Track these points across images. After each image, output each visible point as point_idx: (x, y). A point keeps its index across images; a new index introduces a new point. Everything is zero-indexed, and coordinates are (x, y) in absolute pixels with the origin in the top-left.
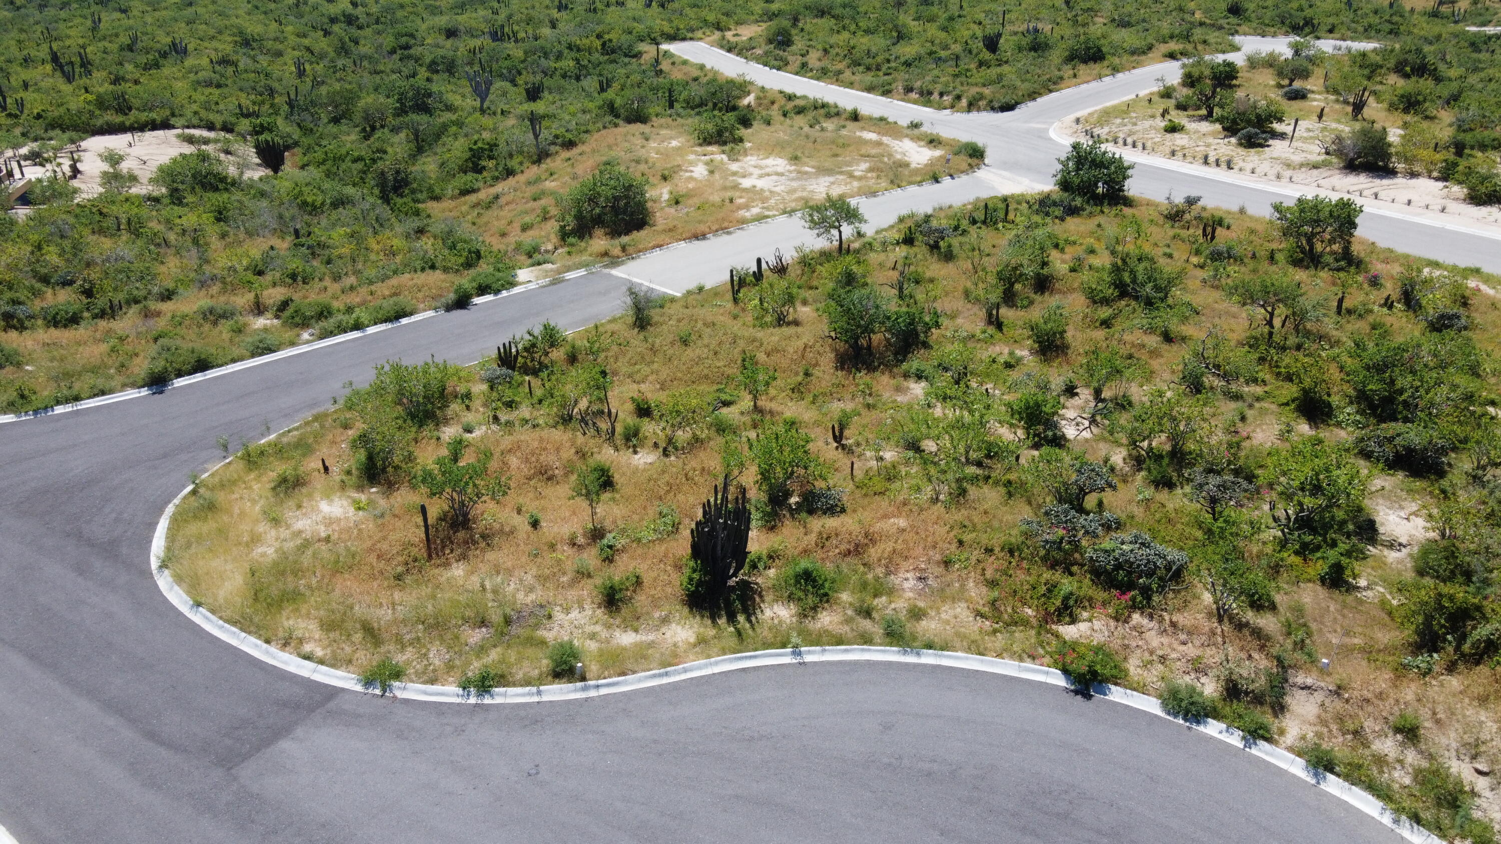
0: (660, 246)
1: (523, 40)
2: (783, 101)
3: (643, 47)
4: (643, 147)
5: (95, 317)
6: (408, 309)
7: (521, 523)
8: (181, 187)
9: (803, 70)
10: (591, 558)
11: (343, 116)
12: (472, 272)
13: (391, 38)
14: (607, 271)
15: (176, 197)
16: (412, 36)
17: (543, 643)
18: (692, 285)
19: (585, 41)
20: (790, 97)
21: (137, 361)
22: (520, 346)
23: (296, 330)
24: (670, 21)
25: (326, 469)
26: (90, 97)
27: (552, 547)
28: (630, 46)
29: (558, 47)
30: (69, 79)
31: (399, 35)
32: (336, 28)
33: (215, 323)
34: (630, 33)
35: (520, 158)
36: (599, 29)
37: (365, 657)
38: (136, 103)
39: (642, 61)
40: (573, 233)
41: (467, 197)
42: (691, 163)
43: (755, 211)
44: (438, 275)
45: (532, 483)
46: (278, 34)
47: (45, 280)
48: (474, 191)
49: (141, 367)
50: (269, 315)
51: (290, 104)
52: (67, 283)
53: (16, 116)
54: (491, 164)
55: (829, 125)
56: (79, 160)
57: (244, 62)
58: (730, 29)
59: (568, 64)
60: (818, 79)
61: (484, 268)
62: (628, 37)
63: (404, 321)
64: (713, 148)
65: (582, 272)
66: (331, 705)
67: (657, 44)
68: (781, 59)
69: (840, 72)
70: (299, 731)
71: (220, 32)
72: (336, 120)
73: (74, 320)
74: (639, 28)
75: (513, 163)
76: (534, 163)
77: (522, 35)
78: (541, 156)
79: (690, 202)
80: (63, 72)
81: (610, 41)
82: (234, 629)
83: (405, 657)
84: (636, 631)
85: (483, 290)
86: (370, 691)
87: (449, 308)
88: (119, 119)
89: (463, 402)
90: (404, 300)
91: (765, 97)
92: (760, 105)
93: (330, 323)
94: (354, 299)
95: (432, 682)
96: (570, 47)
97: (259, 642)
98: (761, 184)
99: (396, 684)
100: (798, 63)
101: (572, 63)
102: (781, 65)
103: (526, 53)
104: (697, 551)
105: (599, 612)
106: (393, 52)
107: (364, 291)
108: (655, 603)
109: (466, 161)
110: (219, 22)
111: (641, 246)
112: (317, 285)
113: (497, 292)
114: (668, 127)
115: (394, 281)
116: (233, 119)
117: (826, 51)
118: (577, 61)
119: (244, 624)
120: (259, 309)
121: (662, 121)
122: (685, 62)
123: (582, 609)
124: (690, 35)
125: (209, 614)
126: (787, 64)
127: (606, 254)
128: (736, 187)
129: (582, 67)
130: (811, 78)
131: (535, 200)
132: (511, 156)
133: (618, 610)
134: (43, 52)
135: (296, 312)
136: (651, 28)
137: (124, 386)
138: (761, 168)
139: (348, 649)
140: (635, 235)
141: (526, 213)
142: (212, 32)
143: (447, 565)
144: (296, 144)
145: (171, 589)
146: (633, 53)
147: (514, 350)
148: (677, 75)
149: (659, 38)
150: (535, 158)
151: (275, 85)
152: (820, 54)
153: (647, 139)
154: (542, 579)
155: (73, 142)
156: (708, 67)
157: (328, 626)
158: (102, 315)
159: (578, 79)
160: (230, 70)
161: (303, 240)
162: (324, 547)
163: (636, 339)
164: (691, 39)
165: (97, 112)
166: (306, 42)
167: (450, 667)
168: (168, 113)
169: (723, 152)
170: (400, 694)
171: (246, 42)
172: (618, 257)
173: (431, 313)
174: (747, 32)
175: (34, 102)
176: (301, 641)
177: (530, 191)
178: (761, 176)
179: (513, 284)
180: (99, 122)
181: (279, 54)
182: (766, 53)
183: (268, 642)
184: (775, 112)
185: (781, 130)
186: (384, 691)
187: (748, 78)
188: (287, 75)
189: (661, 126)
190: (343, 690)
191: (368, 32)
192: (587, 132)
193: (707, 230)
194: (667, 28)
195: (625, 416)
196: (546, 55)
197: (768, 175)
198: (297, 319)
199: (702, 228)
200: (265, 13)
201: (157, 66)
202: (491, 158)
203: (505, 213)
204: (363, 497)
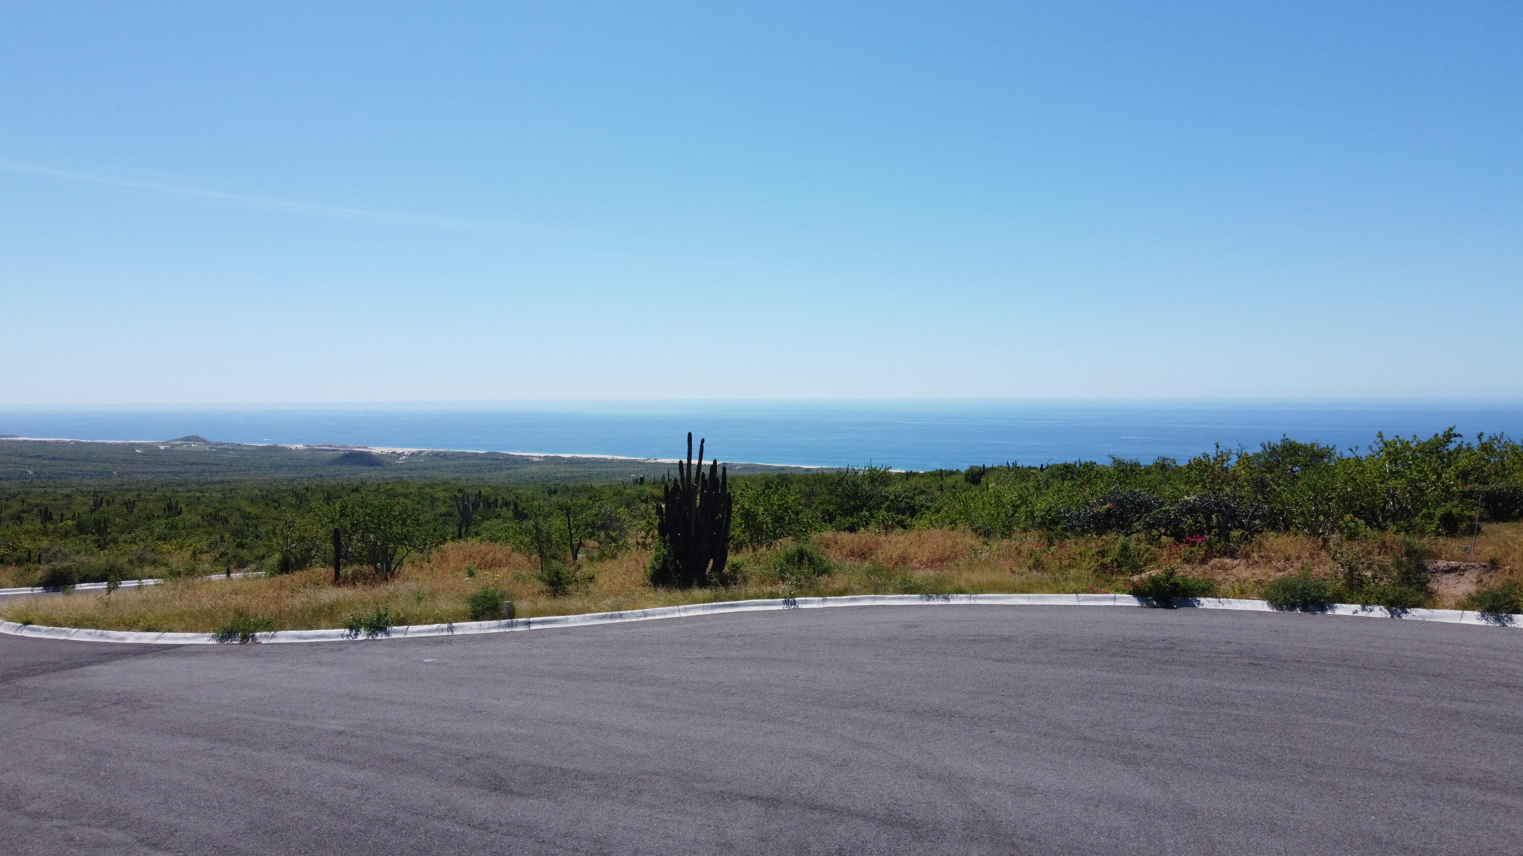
49: (32, 580)
82: (65, 629)
86: (224, 642)
99: (262, 634)
125: (40, 627)
137: (16, 586)
170: (266, 641)
186: (246, 641)
190: (190, 645)
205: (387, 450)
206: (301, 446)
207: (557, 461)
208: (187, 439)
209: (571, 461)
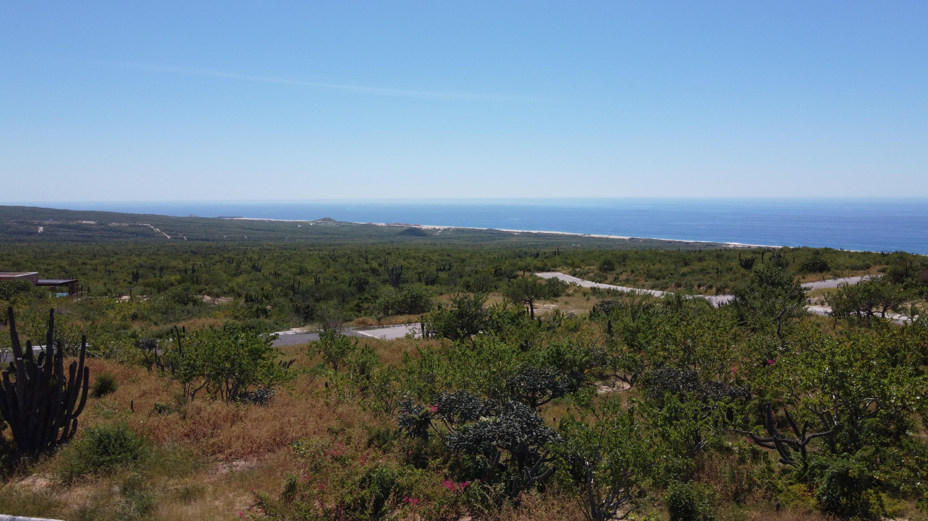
3: (520, 273)
9: (615, 281)
20: (594, 289)
24: (542, 261)
28: (512, 272)
34: (515, 266)
36: (497, 265)
58: (579, 267)
62: (512, 268)
67: (532, 273)
68: (603, 277)
69: (638, 281)
74: (521, 264)
81: (501, 270)
96: (476, 273)
100: (613, 278)
102: (603, 280)
117: (632, 272)
126: (606, 279)
130: (619, 285)
136: (529, 264)
146: (513, 275)
149: (534, 270)
152: (629, 273)
164: (553, 271)
174: (588, 268)
194: (539, 264)
205: (431, 227)
206: (383, 224)
208: (324, 219)
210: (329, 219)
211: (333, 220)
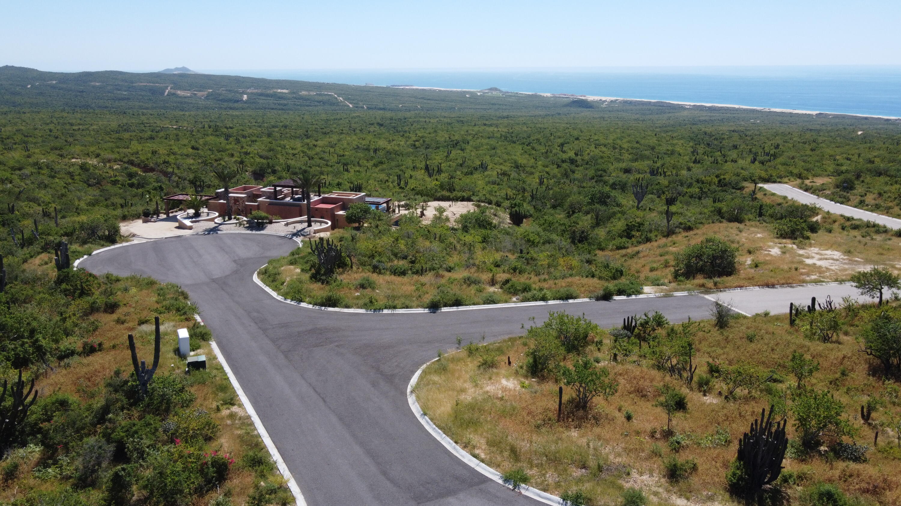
0: (741, 287)
1: (669, 176)
2: (843, 221)
3: (745, 184)
4: (737, 235)
5: (413, 273)
6: (574, 295)
7: (620, 417)
8: (469, 225)
9: (861, 205)
10: (663, 447)
11: (559, 205)
12: (616, 282)
13: (593, 171)
14: (702, 295)
15: (465, 229)
16: (605, 171)
17: (621, 488)
18: (761, 311)
19: (707, 178)
20: (848, 219)
21: (426, 296)
22: (638, 322)
23: (509, 296)
24: (766, 171)
25: (510, 363)
26: (437, 183)
27: (638, 433)
28: (737, 183)
29: (689, 181)
30: (430, 176)
31: (598, 170)
32: (564, 165)
33: (469, 285)
34: (739, 176)
35: (656, 233)
36: (718, 172)
37: (508, 465)
38: (457, 188)
39: (744, 192)
40: (683, 275)
41: (620, 251)
42: (770, 247)
43: (813, 277)
44: (595, 280)
45: (631, 396)
46: (534, 165)
47: (396, 255)
48: (625, 248)
49: (428, 299)
50: (497, 286)
51: (532, 197)
52: (405, 258)
53: (403, 188)
54: (638, 234)
55: (879, 238)
56: (425, 209)
57: (513, 175)
58: (808, 179)
59: (695, 190)
60: (872, 211)
61: (623, 281)
62: (737, 178)
63: (571, 301)
64: (788, 241)
65: (685, 293)
66: (483, 486)
67: (756, 184)
68: (844, 197)
69: (890, 208)
70: (461, 495)
71: (505, 162)
72: (554, 207)
73: (403, 273)
74: (744, 173)
75: (652, 235)
76: (664, 236)
77: (669, 173)
78: (669, 233)
79: (766, 267)
80: (429, 173)
81: (724, 179)
82: (440, 431)
83: (531, 473)
84: (688, 499)
85: (620, 292)
86: (506, 485)
87: (598, 299)
88: (447, 194)
89: (597, 346)
90: (574, 290)
91: (829, 218)
92: (825, 222)
93: (529, 295)
94: (545, 285)
95: (545, 490)
96: (698, 181)
97: (451, 442)
98: (819, 263)
99: (523, 485)
100: (857, 200)
101: (697, 190)
102: (844, 201)
103: (669, 182)
104: (742, 455)
105: (663, 480)
106: (592, 178)
107: (551, 282)
108: (705, 485)
109: (623, 231)
110: (506, 157)
111: (728, 285)
112: (526, 275)
113: (629, 295)
114: (756, 226)
115: (569, 280)
116: (502, 200)
117: (880, 194)
118: (701, 189)
119: (446, 430)
120: (493, 283)
121: (753, 223)
122: (774, 194)
123: (651, 475)
124: (779, 180)
125: (429, 421)
126: (849, 200)
127: (703, 285)
128: (801, 262)
129: (702, 192)
130: (867, 210)
131: (661, 256)
132: (651, 231)
133: (677, 481)
134: (423, 165)
135: (512, 286)
136: (753, 174)
137: (418, 306)
138: (821, 254)
139: (499, 458)
140: (725, 278)
141: (655, 262)
142: (501, 161)
143: (568, 427)
144: (531, 216)
145: (414, 404)
146: (738, 187)
147: (633, 324)
148: (767, 201)
149: (757, 180)
150: (665, 234)
151: (527, 187)
152: (875, 196)
153: (741, 231)
154: (628, 451)
155: (425, 201)
156: (790, 198)
157: (491, 443)
158: (417, 273)
159: (700, 198)
160: (506, 179)
161: (524, 255)
162: (498, 403)
163: (716, 333)
164: (780, 182)
165: (439, 190)
166: (547, 169)
167: (558, 485)
168: (471, 193)
169: (794, 243)
170: (523, 492)
171: (517, 166)
172: (711, 289)
173: (587, 300)
174: (819, 181)
175: (412, 184)
176: (474, 447)
177: (658, 251)
178: (820, 259)
179: (639, 292)
180: (439, 195)
181: (532, 173)
182: (833, 194)
183: (456, 442)
184: (836, 226)
185: (839, 236)
186: (515, 487)
187: (817, 206)
188: (534, 183)
189: (752, 226)
190: (491, 480)
191: (581, 168)
192: (701, 223)
193: (776, 282)
194: (763, 174)
195: (701, 372)
196: (682, 185)
197: (826, 259)
198: (512, 290)
199: (773, 280)
200: (530, 155)
201: (472, 173)
202: (638, 231)
203: (642, 261)
204: (527, 382)
205: (597, 98)
206: (549, 95)
207: (701, 108)
208: (491, 89)
209: (711, 109)
210: (496, 89)
211: (500, 90)
